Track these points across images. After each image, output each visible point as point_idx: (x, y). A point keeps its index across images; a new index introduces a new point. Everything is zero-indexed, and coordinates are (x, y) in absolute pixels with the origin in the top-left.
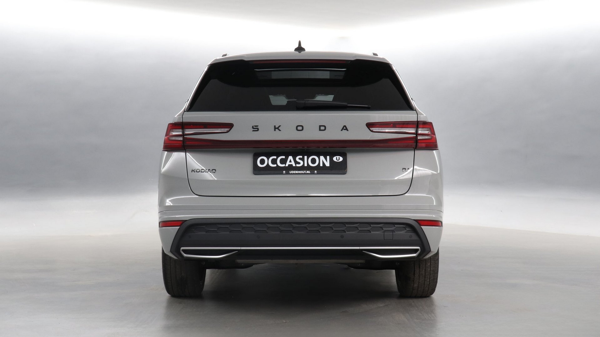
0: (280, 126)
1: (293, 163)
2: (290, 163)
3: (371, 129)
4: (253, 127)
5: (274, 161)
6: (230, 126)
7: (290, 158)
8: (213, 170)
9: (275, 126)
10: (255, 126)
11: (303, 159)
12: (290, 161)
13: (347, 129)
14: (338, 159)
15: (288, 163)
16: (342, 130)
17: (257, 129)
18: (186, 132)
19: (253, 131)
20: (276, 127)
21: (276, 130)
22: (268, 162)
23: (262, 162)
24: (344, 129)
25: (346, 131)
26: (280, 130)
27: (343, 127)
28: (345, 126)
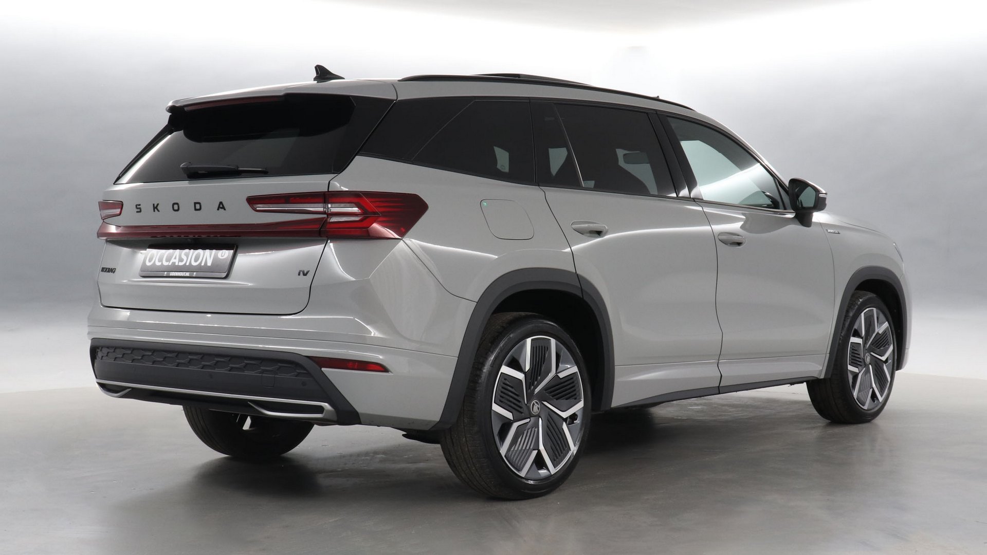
0: (158, 204)
3: (255, 206)
4: (136, 205)
6: (120, 205)
9: (154, 204)
10: (138, 205)
11: (188, 255)
12: (175, 258)
13: (223, 208)
16: (218, 209)
17: (140, 210)
19: (137, 212)
20: (155, 206)
21: (156, 210)
24: (221, 208)
25: (223, 210)
26: (158, 211)
27: (219, 205)
28: (221, 203)
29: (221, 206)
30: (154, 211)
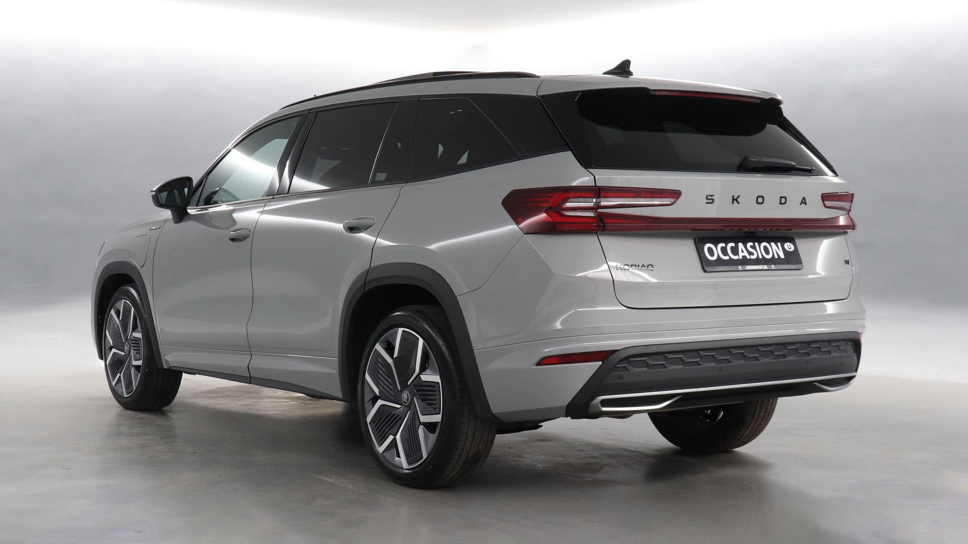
0: (739, 196)
1: (746, 254)
2: (744, 254)
3: (826, 202)
4: (707, 196)
5: (724, 251)
6: (675, 194)
7: (741, 245)
8: (649, 266)
9: (733, 196)
10: (710, 196)
11: (754, 247)
12: (743, 252)
13: (805, 203)
14: (789, 247)
15: (741, 255)
16: (801, 204)
17: (711, 201)
18: (603, 204)
19: (707, 203)
20: (735, 198)
21: (735, 201)
22: (718, 250)
23: (711, 252)
24: (803, 203)
25: (804, 205)
26: (738, 203)
27: (802, 201)
28: (804, 198)
29: (804, 201)
30: (733, 203)
